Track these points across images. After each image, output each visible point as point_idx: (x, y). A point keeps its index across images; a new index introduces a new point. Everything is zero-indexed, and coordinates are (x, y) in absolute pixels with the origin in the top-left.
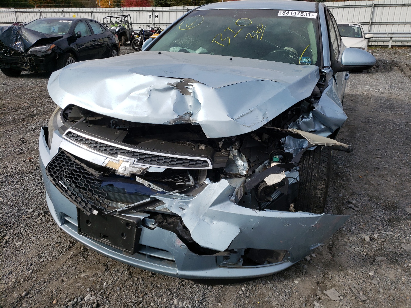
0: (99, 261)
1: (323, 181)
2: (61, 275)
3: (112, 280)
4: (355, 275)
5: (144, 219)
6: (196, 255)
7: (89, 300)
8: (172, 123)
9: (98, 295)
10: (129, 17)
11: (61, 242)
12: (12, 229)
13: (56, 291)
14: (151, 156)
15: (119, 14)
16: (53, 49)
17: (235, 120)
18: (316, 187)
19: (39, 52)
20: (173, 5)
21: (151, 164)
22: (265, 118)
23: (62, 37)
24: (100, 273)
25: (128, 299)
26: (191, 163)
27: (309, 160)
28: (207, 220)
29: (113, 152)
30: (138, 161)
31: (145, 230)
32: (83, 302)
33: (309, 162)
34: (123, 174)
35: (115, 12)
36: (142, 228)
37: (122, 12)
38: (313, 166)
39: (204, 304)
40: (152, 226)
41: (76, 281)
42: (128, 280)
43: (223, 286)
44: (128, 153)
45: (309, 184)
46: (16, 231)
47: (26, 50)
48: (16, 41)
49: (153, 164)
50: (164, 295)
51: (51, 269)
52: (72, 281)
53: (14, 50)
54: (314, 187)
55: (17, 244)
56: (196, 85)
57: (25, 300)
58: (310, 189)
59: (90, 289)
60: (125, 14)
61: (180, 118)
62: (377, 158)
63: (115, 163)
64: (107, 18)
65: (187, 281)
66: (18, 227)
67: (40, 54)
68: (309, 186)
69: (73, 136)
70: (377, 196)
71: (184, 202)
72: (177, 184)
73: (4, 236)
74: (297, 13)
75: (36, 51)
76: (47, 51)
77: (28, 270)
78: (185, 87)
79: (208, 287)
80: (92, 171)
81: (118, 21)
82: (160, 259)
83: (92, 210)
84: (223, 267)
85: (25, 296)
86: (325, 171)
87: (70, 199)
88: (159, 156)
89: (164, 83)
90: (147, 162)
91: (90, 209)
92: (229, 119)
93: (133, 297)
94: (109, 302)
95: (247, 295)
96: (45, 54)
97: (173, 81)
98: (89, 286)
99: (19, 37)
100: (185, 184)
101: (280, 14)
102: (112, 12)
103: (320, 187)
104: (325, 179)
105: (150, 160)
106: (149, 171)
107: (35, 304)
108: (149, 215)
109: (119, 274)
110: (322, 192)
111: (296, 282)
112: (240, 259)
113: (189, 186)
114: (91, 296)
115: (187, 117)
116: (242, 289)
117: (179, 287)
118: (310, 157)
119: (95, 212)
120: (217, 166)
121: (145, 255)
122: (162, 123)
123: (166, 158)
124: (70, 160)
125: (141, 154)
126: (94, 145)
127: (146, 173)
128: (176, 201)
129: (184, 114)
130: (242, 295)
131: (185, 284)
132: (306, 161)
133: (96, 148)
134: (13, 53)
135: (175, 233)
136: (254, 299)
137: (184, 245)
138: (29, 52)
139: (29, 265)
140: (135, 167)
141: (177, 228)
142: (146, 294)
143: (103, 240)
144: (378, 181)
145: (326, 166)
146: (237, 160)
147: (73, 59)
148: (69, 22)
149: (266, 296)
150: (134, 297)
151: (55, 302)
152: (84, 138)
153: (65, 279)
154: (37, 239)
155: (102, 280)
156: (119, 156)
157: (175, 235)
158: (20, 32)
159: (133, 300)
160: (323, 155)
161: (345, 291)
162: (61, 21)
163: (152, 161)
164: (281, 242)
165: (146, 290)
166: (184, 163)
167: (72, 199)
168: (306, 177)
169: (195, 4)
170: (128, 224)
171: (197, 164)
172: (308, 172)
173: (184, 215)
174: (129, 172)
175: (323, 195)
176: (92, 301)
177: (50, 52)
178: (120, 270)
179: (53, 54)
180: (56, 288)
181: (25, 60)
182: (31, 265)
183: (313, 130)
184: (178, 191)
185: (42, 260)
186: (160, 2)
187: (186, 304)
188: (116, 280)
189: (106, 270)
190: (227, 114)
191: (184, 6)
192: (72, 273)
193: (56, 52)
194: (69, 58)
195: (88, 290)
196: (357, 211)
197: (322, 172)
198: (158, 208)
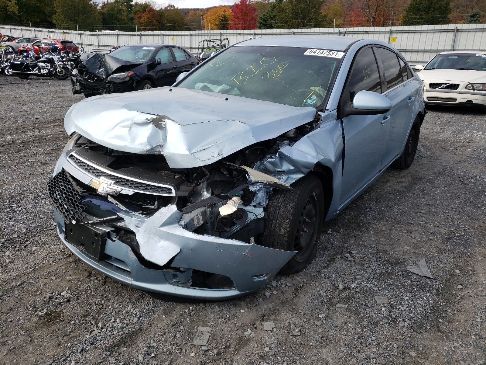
0: (85, 270)
1: (288, 220)
2: (53, 275)
3: (89, 285)
4: (303, 315)
5: (109, 232)
6: (145, 268)
7: (64, 296)
8: (145, 153)
9: (72, 294)
10: (226, 40)
11: (64, 251)
12: (35, 237)
13: (43, 286)
14: (126, 180)
15: (218, 37)
16: (130, 76)
17: (192, 154)
18: (281, 225)
19: (118, 79)
20: (278, 28)
21: (124, 187)
22: (220, 154)
23: (142, 64)
24: (82, 278)
25: (94, 300)
26: (157, 189)
27: (279, 199)
28: (156, 238)
29: (98, 174)
30: (115, 183)
31: (109, 241)
32: (59, 296)
33: (279, 200)
34: (101, 193)
35: (214, 35)
36: (106, 240)
37: (221, 34)
38: (281, 205)
39: (150, 313)
40: (114, 239)
41: (62, 281)
42: (101, 286)
43: (175, 303)
44: (109, 176)
45: (275, 221)
46: (37, 239)
47: (107, 77)
48: (100, 68)
49: (125, 187)
50: (123, 303)
51: (47, 269)
52: (58, 281)
53: (97, 76)
54: (279, 224)
55: (33, 248)
56: (168, 122)
57: (18, 288)
58: (275, 226)
59: (69, 289)
60: (225, 37)
61: (152, 148)
62: (420, 213)
63: (96, 183)
64: (203, 41)
65: (147, 295)
66: (40, 235)
67: (118, 81)
68: (275, 223)
69: (74, 159)
70: (386, 250)
71: (140, 221)
72: (143, 206)
73: (26, 241)
74: (325, 51)
75: (115, 78)
76: (125, 78)
77: (31, 268)
78: (160, 122)
79: (161, 302)
80: (78, 188)
81: (215, 45)
82: (123, 271)
83: (71, 220)
84: (173, 284)
85: (19, 285)
86: (292, 210)
87: (57, 209)
88: (132, 181)
89: (143, 117)
90: (122, 185)
91: (70, 219)
92: (187, 152)
93: (97, 300)
94: (78, 300)
95: (192, 314)
96: (122, 81)
97: (150, 117)
98: (69, 286)
99: (103, 64)
100: (149, 207)
101: (307, 53)
102: (211, 35)
103: (284, 226)
104: (290, 219)
105: (124, 183)
106: (122, 192)
107: (23, 292)
108: (113, 229)
109: (96, 281)
110: (286, 230)
111: (242, 311)
112: (190, 280)
113: (152, 209)
114: (67, 293)
115: (158, 149)
116: (190, 308)
117: (138, 298)
118: (280, 196)
119: (74, 222)
120: (181, 194)
121: (112, 265)
122: (136, 152)
123: (138, 183)
124: (66, 179)
125: (118, 178)
126: (85, 167)
127: (119, 194)
128: (134, 219)
129: (157, 146)
130: (187, 313)
131: (145, 297)
132: (276, 199)
133: (87, 170)
134: (96, 79)
135: (129, 246)
136: (196, 318)
137: (136, 257)
138: (108, 79)
139: (33, 264)
140: (111, 188)
141: (133, 243)
142: (109, 299)
143: (81, 247)
144: (400, 237)
145: (293, 206)
146: (203, 191)
147: (150, 86)
148: (152, 48)
149: (207, 317)
150: (99, 299)
151: (38, 293)
152: (81, 161)
153: (54, 279)
154: (50, 246)
155: (81, 284)
156: (102, 178)
157: (130, 248)
158: (104, 59)
159: (97, 302)
160: (293, 195)
161: (283, 325)
162: (144, 48)
163: (126, 184)
164: (218, 266)
165: (111, 296)
166: (152, 188)
167: (59, 209)
168: (273, 214)
169: (303, 26)
170: (96, 234)
171: (163, 190)
172: (275, 210)
173: (138, 231)
174: (106, 192)
175: (287, 234)
176: (65, 297)
177: (128, 79)
178: (99, 278)
179: (131, 81)
180: (44, 284)
181: (105, 87)
182: (35, 264)
183: (280, 170)
184: (141, 212)
185: (44, 262)
186: (265, 24)
187: (136, 311)
188: (91, 285)
189: (88, 276)
190: (187, 148)
191: (289, 29)
192: (61, 275)
193: (134, 79)
194: (146, 85)
195: (67, 289)
196: (351, 261)
197: (288, 211)
198: (120, 224)
